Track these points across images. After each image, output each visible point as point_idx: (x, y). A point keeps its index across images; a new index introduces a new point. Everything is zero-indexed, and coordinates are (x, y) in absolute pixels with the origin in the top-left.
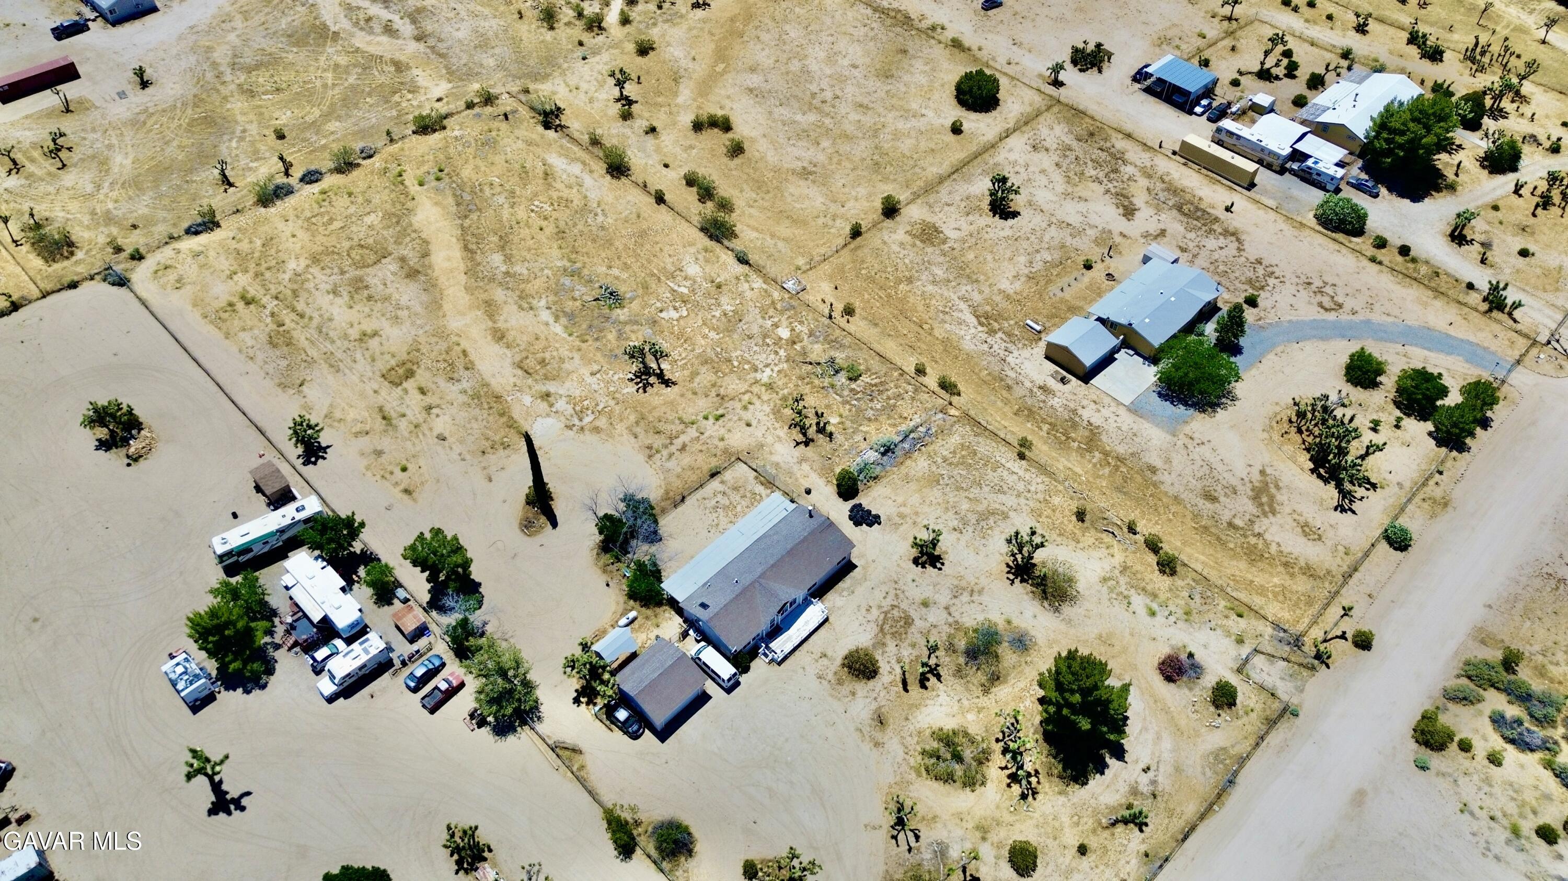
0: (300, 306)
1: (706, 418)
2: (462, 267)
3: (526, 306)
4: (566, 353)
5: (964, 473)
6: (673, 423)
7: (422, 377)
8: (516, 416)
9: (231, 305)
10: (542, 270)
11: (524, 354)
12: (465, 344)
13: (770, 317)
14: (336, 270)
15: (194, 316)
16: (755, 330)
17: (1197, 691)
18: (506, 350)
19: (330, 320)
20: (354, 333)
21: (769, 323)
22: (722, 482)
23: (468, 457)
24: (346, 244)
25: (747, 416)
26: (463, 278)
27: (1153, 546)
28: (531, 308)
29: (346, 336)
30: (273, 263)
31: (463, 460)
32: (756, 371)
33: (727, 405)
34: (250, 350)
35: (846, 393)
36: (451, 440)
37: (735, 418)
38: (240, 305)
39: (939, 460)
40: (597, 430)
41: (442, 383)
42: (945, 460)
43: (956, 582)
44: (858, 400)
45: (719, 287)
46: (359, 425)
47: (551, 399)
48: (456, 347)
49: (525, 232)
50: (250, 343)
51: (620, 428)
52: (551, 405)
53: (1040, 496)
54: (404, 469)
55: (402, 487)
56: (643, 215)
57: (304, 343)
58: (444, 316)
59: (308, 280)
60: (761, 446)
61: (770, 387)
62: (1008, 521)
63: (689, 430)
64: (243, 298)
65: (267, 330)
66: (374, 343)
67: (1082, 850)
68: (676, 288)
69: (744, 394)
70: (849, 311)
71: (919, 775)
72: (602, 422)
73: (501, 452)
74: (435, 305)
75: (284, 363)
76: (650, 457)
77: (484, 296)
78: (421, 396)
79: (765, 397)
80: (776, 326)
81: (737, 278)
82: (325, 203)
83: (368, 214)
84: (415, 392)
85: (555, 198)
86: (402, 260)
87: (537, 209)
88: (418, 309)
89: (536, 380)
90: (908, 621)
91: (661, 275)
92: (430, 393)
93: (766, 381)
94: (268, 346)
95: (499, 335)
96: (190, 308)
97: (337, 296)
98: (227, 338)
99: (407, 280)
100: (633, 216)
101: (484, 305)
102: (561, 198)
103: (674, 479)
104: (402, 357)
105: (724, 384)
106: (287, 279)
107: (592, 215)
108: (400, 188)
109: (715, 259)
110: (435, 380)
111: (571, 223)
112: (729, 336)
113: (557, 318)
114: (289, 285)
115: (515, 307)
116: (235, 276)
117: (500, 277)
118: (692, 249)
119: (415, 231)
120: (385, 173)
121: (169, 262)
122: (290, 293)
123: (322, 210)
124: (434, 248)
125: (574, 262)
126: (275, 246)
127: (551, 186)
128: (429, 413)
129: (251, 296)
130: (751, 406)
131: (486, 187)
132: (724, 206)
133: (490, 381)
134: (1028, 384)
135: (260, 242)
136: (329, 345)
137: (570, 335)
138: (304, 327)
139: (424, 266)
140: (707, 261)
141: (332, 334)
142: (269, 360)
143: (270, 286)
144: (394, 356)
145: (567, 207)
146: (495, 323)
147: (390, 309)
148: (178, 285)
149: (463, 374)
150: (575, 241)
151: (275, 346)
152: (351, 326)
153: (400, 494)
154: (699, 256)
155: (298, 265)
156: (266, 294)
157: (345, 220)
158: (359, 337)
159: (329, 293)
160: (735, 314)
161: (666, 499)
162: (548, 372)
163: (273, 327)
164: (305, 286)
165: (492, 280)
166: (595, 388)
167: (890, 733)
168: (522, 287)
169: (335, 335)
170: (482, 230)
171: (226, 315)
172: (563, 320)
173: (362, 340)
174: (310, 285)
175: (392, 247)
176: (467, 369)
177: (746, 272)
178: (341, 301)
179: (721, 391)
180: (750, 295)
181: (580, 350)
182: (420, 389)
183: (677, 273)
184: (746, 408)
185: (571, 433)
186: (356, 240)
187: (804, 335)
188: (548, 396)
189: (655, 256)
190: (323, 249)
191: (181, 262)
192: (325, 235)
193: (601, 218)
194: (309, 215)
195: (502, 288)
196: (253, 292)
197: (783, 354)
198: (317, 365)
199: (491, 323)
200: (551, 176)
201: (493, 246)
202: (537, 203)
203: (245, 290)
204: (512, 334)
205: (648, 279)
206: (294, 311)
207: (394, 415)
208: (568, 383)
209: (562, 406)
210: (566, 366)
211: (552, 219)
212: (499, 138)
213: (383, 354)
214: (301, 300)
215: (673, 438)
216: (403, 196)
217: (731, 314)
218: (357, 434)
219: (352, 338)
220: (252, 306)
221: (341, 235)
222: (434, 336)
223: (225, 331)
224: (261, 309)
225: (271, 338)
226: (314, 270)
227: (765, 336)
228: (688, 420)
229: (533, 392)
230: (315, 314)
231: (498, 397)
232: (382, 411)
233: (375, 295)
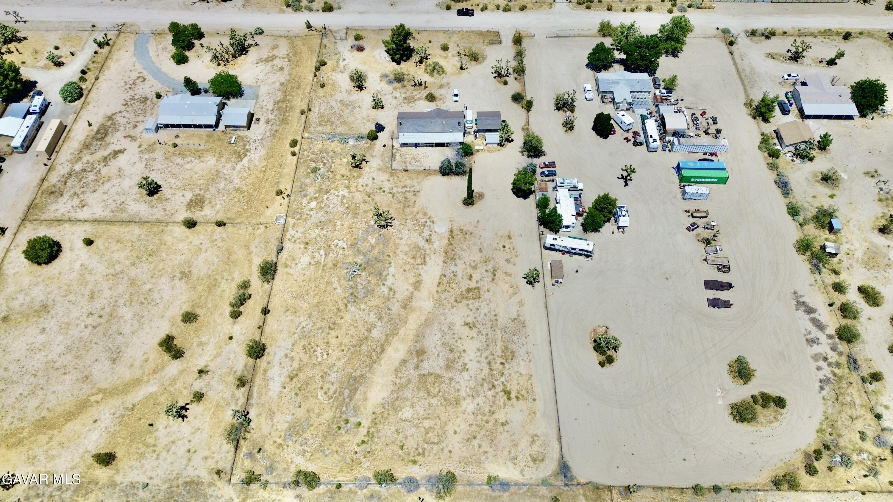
0: (486, 371)
1: (384, 192)
2: (396, 338)
3: (392, 293)
4: (401, 255)
5: (333, 119)
6: (397, 198)
7: (465, 284)
8: (447, 241)
9: (517, 398)
10: (364, 310)
11: (417, 267)
12: (435, 289)
13: (308, 214)
14: (453, 384)
15: (539, 406)
16: (321, 213)
17: (362, 43)
18: (422, 274)
19: (479, 350)
20: (474, 333)
21: (312, 213)
22: (406, 167)
23: (478, 236)
24: (434, 401)
25: (370, 182)
26: (402, 332)
27: (318, 69)
28: (391, 289)
29: (479, 332)
30: (480, 417)
31: (480, 236)
32: (344, 196)
33: (371, 191)
34: (525, 359)
35: (327, 165)
36: (478, 247)
37: (375, 184)
38: (513, 395)
39: (333, 127)
40: (425, 214)
41: (460, 275)
42: (331, 126)
44: (328, 160)
45: (307, 243)
46: (506, 279)
47: (428, 238)
48: (440, 290)
49: (345, 341)
50: (523, 363)
51: (416, 209)
52: (430, 235)
53: (324, 99)
54: (504, 247)
55: (510, 241)
56: (283, 309)
57: (499, 343)
59: (471, 389)
60: (380, 170)
61: (348, 187)
62: (342, 99)
63: (395, 192)
64: (509, 399)
65: (510, 366)
66: (470, 320)
67: (430, 42)
68: (324, 256)
69: (360, 191)
70: (279, 193)
71: (446, 73)
72: (420, 215)
73: (465, 229)
74: (428, 323)
75: (515, 338)
76: (418, 192)
77: (403, 312)
78: (473, 275)
79: (355, 184)
80: (312, 209)
81: (295, 241)
82: (420, 450)
83: (405, 420)
84: (474, 279)
85: (308, 355)
86: (417, 367)
87: (325, 354)
88: (436, 326)
89: (425, 251)
90: (405, 98)
91: (321, 267)
92: (469, 274)
93: (346, 190)
94: (516, 354)
95: (417, 285)
96: (538, 414)
97: (465, 365)
98: (531, 376)
99: (426, 350)
100: (288, 313)
101: (408, 307)
102: (306, 353)
103: (420, 179)
104: (465, 302)
105: (362, 200)
106: (480, 397)
107: (305, 329)
108: (372, 430)
109: (289, 258)
110: (461, 280)
111: (320, 331)
112: (333, 218)
113: (386, 276)
114: (482, 391)
115: (396, 296)
116: (504, 421)
117: (386, 320)
118: (291, 271)
119: (395, 384)
120: (369, 452)
121: (532, 464)
122: (485, 385)
123: (426, 446)
124: (397, 364)
125: (346, 305)
126: (470, 432)
127: (300, 367)
128: (476, 265)
129: (505, 397)
130: (364, 185)
131: (331, 393)
132: (245, 285)
133: (442, 264)
134: (269, 127)
135: (475, 442)
136: (489, 334)
137: (390, 263)
138: (493, 355)
139: (412, 354)
140: (294, 260)
141: (483, 341)
142: (521, 346)
143: (491, 399)
144: (468, 305)
145: (310, 344)
146: (412, 293)
147: (448, 336)
148: (536, 438)
149: (449, 275)
150: (331, 318)
151: (513, 352)
152: (472, 338)
153: (513, 238)
154: (293, 265)
155: (468, 404)
156: (497, 393)
157: (421, 425)
158: (474, 328)
159: (467, 370)
160: (318, 226)
161: (430, 174)
162: (416, 251)
163: (506, 365)
164: (475, 384)
165: (390, 320)
166: (407, 232)
167: (442, 83)
168: (382, 306)
169: (483, 338)
170: (363, 359)
171: (524, 392)
172: (385, 273)
173: (474, 326)
174: (472, 384)
175: (415, 380)
176: (445, 276)
177: (288, 241)
178: (466, 359)
179: (366, 198)
180: (301, 230)
181: (395, 253)
182: (470, 280)
183: (313, 263)
184: (367, 185)
185: (435, 220)
186: (427, 401)
187: (308, 198)
188: (427, 240)
189: (310, 280)
190: (448, 408)
191: (525, 459)
192: (440, 419)
193: (304, 324)
194: (435, 447)
195: (391, 311)
196: (502, 400)
197: (326, 196)
198: (502, 326)
199: (415, 294)
200: (292, 375)
201: (369, 343)
202: (320, 359)
203: (505, 404)
204: (412, 280)
205: (329, 270)
206: (491, 370)
207: (491, 275)
208: (415, 241)
209: (426, 233)
210: (407, 249)
211: (325, 341)
212: (282, 434)
213: (471, 310)
214: (483, 374)
215: (404, 193)
216: (376, 421)
217: (319, 228)
218: (510, 275)
219: (477, 330)
220: (508, 389)
221: (432, 412)
222: (443, 305)
223: (530, 381)
224: (506, 383)
225: (512, 359)
226: (463, 394)
227: (321, 208)
228: (391, 195)
229: (431, 246)
230: (483, 359)
231: (446, 253)
232: (493, 279)
233: (448, 351)
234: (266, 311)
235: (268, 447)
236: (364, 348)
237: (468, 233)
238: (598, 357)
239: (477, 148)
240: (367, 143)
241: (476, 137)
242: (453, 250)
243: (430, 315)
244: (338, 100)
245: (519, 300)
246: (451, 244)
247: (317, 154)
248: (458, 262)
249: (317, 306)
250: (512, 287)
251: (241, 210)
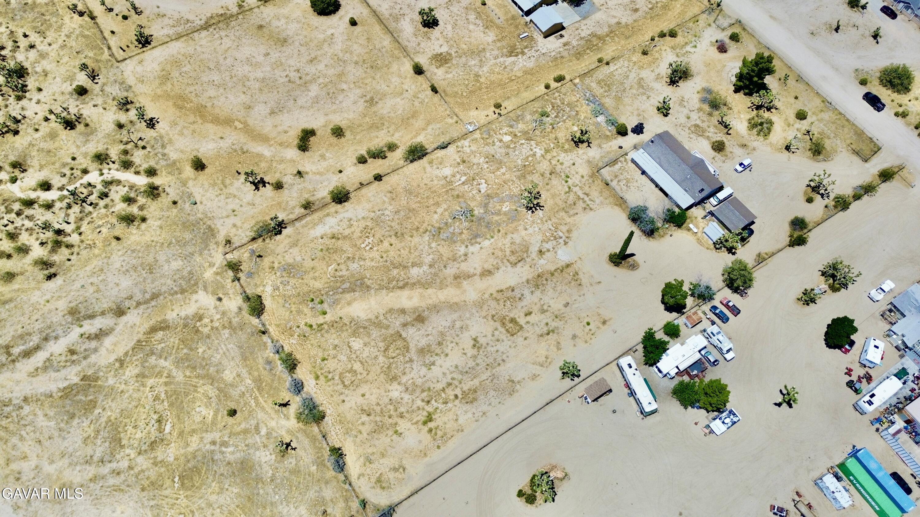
0: (440, 386)
1: (567, 182)
2: (421, 290)
3: (463, 258)
4: (507, 240)
5: (615, 87)
6: (569, 196)
7: (518, 314)
8: (553, 269)
9: (430, 430)
10: (431, 248)
11: (505, 261)
12: (493, 290)
13: (493, 142)
14: (408, 365)
15: (435, 455)
16: (503, 151)
17: (731, 45)
18: (501, 271)
19: (456, 367)
20: (471, 352)
21: (498, 143)
22: (612, 181)
23: (582, 292)
24: (381, 359)
25: (567, 164)
26: (430, 291)
27: (662, 35)
28: (466, 255)
29: (475, 357)
30: (392, 407)
31: (584, 295)
32: (535, 155)
33: (558, 171)
34: (476, 415)
35: (558, 120)
36: (569, 300)
37: (568, 169)
38: (431, 425)
39: (606, 94)
40: (569, 231)
41: (523, 303)
42: (605, 91)
43: (677, 105)
44: (563, 116)
45: (464, 162)
46: (552, 347)
47: (544, 250)
48: (494, 296)
49: (392, 253)
50: (470, 415)
51: (568, 220)
52: (548, 251)
53: (631, 64)
54: (588, 324)
55: (601, 326)
56: (390, 189)
57: (476, 382)
58: (465, 301)
59: (414, 383)
60: (589, 162)
61: (547, 151)
62: (645, 79)
63: (574, 190)
64: (425, 423)
65: (459, 405)
66: (482, 340)
67: (796, 98)
68: (460, 182)
69: (551, 163)
70: (498, 106)
71: (766, 139)
72: (564, 228)
73: (581, 276)
74: (453, 307)
75: (492, 393)
76: (591, 209)
77: (450, 280)
78: (533, 315)
79: (555, 154)
80: (501, 141)
81: (459, 152)
82: (330, 376)
83: (350, 347)
84: (528, 318)
85: (360, 235)
86: (405, 325)
87: (370, 246)
88: (455, 316)
89: (527, 257)
90: (697, 126)
91: (448, 188)
92: (531, 310)
93: (543, 152)
94: (475, 404)
95: (487, 273)
96: (427, 459)
97: (433, 364)
98: (462, 431)
99: (426, 322)
100: (389, 195)
101: (458, 280)
102: (361, 232)
103: (608, 201)
104: (498, 325)
105: (542, 171)
106: (410, 397)
107: (383, 217)
108: (326, 326)
109: (439, 160)
110: (519, 307)
111: (388, 229)
112: (505, 163)
113: (476, 243)
114: (417, 395)
115: (463, 264)
116: (400, 431)
117: (433, 271)
118: (429, 169)
119: (377, 317)
120: (305, 336)
121: (373, 480)
122: (425, 394)
123: (337, 378)
124: (397, 306)
125: (427, 230)
126: (372, 407)
127: (347, 236)
128: (547, 311)
129: (424, 419)
130: (561, 161)
131: (338, 274)
132: (392, 147)
133: (524, 279)
134: (561, 49)
135: (365, 418)
136: (480, 367)
137: (492, 237)
138: (460, 383)
139: (414, 312)
140: (441, 164)
141: (469, 365)
142: (487, 403)
143: (414, 407)
144: (496, 329)
145: (371, 229)
146: (475, 275)
147: (452, 332)
148: (401, 470)
149: (517, 293)
150: (406, 228)
151: (475, 399)
152: (465, 354)
153: (606, 326)
154: (435, 167)
155: (397, 390)
156: (423, 409)
157: (353, 362)
158: (476, 350)
159: (430, 369)
160: (487, 157)
161: (620, 206)
162: (521, 250)
163: (457, 402)
164: (420, 384)
165: (436, 275)
166: (537, 229)
167: (749, 144)
168: (445, 259)
169: (471, 363)
170: (385, 278)
171: (440, 433)
172: (478, 240)
173: (479, 348)
174: (419, 382)
175: (391, 331)
176: (513, 290)
177: (455, 147)
178: (439, 361)
179: (548, 173)
180: (474, 148)
181: (506, 234)
182: (526, 315)
183: (448, 180)
184: (562, 164)
185: (570, 243)
186: (378, 353)
187: (511, 130)
188: (541, 251)
189: (430, 188)
190: (382, 375)
191: (374, 471)
192: (368, 374)
193: (387, 212)
194: (340, 386)
195: (444, 270)
196: (419, 418)
197: (523, 141)
198: (496, 374)
199: (476, 277)
200: (336, 235)
201: (402, 273)
202: (363, 246)
203: (416, 423)
204: (487, 266)
205: (450, 195)
206: (443, 390)
207: (545, 330)
208: (532, 242)
209: (549, 246)
210: (518, 242)
211: (382, 239)
212: (283, 263)
213: (493, 335)
214: (434, 386)
215: (579, 198)
216: (335, 325)
217: (487, 159)
218: (559, 349)
219: (476, 353)
220: (434, 417)
221: (370, 364)
222: (481, 307)
223: (455, 433)
224: (438, 411)
225: (467, 403)
226: (404, 379)
227: (508, 147)
228: (567, 190)
229: (537, 259)
230: (449, 377)
231: (539, 276)
232: (542, 336)
233: (437, 341)
234: (378, 178)
235: (266, 262)
236: (395, 272)
237: (578, 282)
238: (526, 485)
239: (691, 226)
240: (610, 131)
241: (705, 216)
242: (547, 280)
243: (463, 303)
244: (640, 76)
245: (537, 373)
246: (552, 274)
247: (563, 103)
248: (538, 293)
249: (410, 210)
250: (547, 358)
251: (460, 93)
